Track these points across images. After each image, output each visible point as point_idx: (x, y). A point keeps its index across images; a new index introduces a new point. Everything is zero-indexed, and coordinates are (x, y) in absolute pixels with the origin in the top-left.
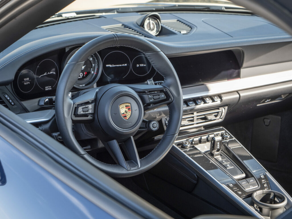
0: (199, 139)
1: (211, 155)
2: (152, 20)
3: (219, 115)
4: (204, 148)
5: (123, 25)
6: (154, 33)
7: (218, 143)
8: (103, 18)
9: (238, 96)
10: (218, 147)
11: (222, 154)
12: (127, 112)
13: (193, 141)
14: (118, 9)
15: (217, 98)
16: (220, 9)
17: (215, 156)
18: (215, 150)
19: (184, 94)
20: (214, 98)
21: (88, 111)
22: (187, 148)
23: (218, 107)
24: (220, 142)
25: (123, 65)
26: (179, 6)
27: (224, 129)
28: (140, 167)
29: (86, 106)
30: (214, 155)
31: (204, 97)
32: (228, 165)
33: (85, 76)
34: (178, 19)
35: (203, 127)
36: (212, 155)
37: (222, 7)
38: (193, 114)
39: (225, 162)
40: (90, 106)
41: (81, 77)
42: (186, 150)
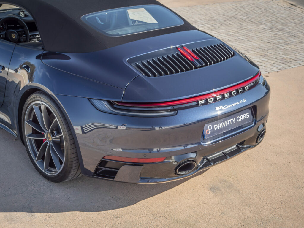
5: (13, 14)
6: (23, 16)
19: (30, 33)
40: (4, 35)
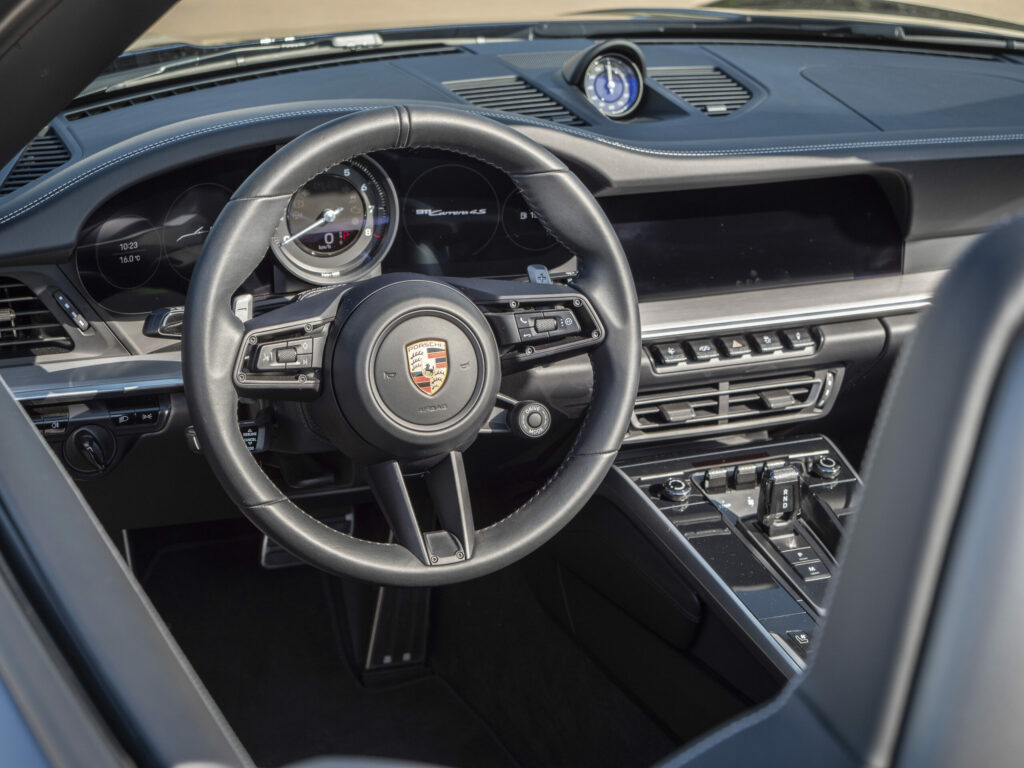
0: (727, 473)
1: (759, 531)
2: (613, 66)
3: (811, 395)
4: (746, 504)
5: (519, 79)
6: (618, 109)
7: (786, 492)
8: (467, 54)
9: (881, 332)
10: (785, 506)
11: (801, 530)
12: (431, 371)
13: (706, 478)
14: (540, 25)
15: (802, 338)
16: (885, 33)
17: (775, 535)
18: (775, 512)
20: (790, 337)
21: (295, 361)
22: (680, 503)
23: (808, 369)
24: (793, 486)
25: (474, 212)
26: (756, 19)
27: (828, 443)
28: (469, 556)
29: (291, 343)
30: (771, 532)
31: (756, 333)
32: (812, 569)
33: (341, 242)
34: (719, 66)
35: (766, 433)
36: (764, 530)
37: (893, 26)
38: (716, 386)
39: (803, 557)
40: (307, 345)
41: (329, 247)
42: (674, 507)
